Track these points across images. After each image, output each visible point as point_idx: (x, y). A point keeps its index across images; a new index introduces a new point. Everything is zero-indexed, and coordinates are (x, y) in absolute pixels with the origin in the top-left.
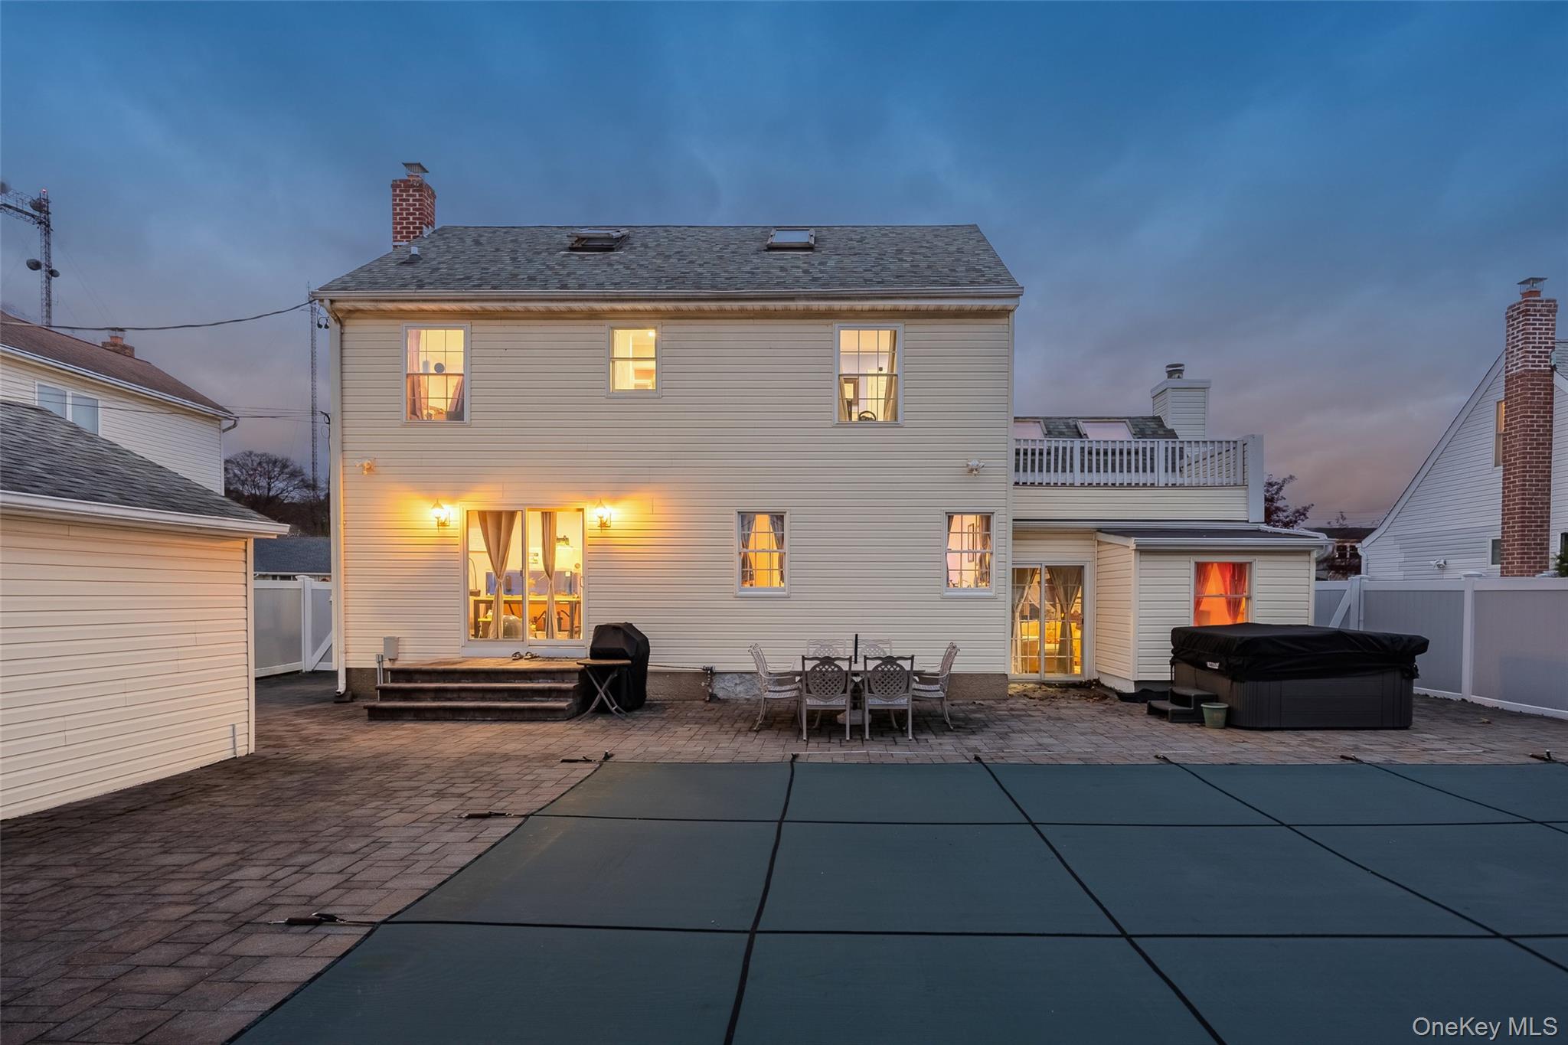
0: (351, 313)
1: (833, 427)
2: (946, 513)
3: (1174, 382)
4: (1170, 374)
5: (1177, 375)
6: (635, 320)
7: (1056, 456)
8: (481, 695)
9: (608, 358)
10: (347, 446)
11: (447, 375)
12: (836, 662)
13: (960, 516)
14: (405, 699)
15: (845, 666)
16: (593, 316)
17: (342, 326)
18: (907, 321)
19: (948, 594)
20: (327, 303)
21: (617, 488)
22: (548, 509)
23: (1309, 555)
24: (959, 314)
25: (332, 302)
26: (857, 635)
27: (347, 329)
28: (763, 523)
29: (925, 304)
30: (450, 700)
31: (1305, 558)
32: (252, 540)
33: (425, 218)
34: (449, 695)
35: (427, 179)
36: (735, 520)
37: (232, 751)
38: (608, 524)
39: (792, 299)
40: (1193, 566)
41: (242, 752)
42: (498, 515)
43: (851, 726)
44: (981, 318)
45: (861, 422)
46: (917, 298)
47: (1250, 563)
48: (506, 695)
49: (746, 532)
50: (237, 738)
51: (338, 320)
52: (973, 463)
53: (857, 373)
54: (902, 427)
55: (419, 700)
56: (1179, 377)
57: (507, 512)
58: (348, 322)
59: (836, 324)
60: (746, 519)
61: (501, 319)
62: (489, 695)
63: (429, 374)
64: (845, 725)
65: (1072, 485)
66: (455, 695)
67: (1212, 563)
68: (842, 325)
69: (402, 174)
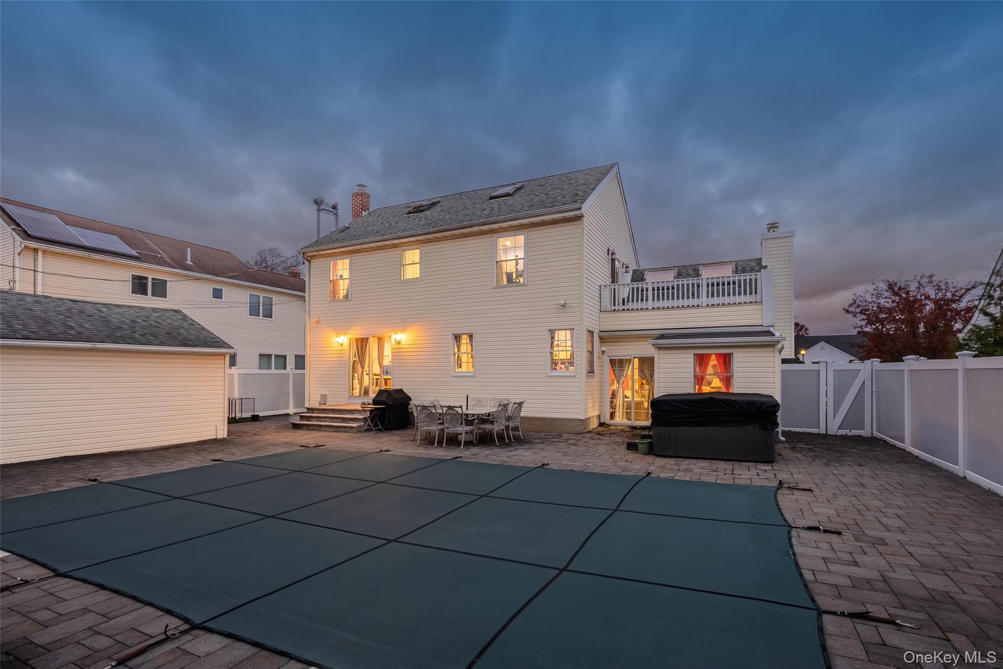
0: (313, 257)
1: (495, 289)
2: (549, 330)
3: (772, 234)
4: (769, 229)
5: (773, 230)
6: (412, 245)
7: (678, 290)
8: (331, 420)
9: (400, 265)
10: (311, 313)
11: (344, 279)
12: (455, 409)
13: (565, 331)
14: (308, 421)
15: (459, 410)
16: (395, 246)
17: (310, 263)
18: (529, 230)
19: (551, 374)
20: (302, 254)
21: (403, 326)
22: (381, 336)
23: (774, 347)
24: (554, 222)
25: (304, 254)
26: (467, 396)
27: (311, 264)
28: (465, 340)
29: (534, 220)
30: (322, 421)
31: (772, 349)
32: (228, 355)
33: (365, 208)
34: (321, 420)
35: (367, 190)
36: (452, 338)
37: (215, 436)
38: (400, 342)
39: (471, 227)
40: (692, 356)
41: (220, 436)
42: (362, 339)
43: (465, 442)
44: (567, 222)
45: (509, 284)
46: (529, 217)
47: (732, 353)
48: (340, 420)
49: (458, 344)
50: (218, 431)
51: (308, 260)
52: (563, 302)
53: (505, 259)
54: (527, 285)
55: (311, 421)
56: (774, 231)
57: (366, 338)
58: (312, 261)
59: (495, 235)
60: (457, 338)
61: (362, 252)
62: (334, 420)
63: (338, 280)
64: (461, 441)
65: (647, 309)
66: (323, 420)
67: (712, 354)
68: (497, 236)
69: (356, 190)
